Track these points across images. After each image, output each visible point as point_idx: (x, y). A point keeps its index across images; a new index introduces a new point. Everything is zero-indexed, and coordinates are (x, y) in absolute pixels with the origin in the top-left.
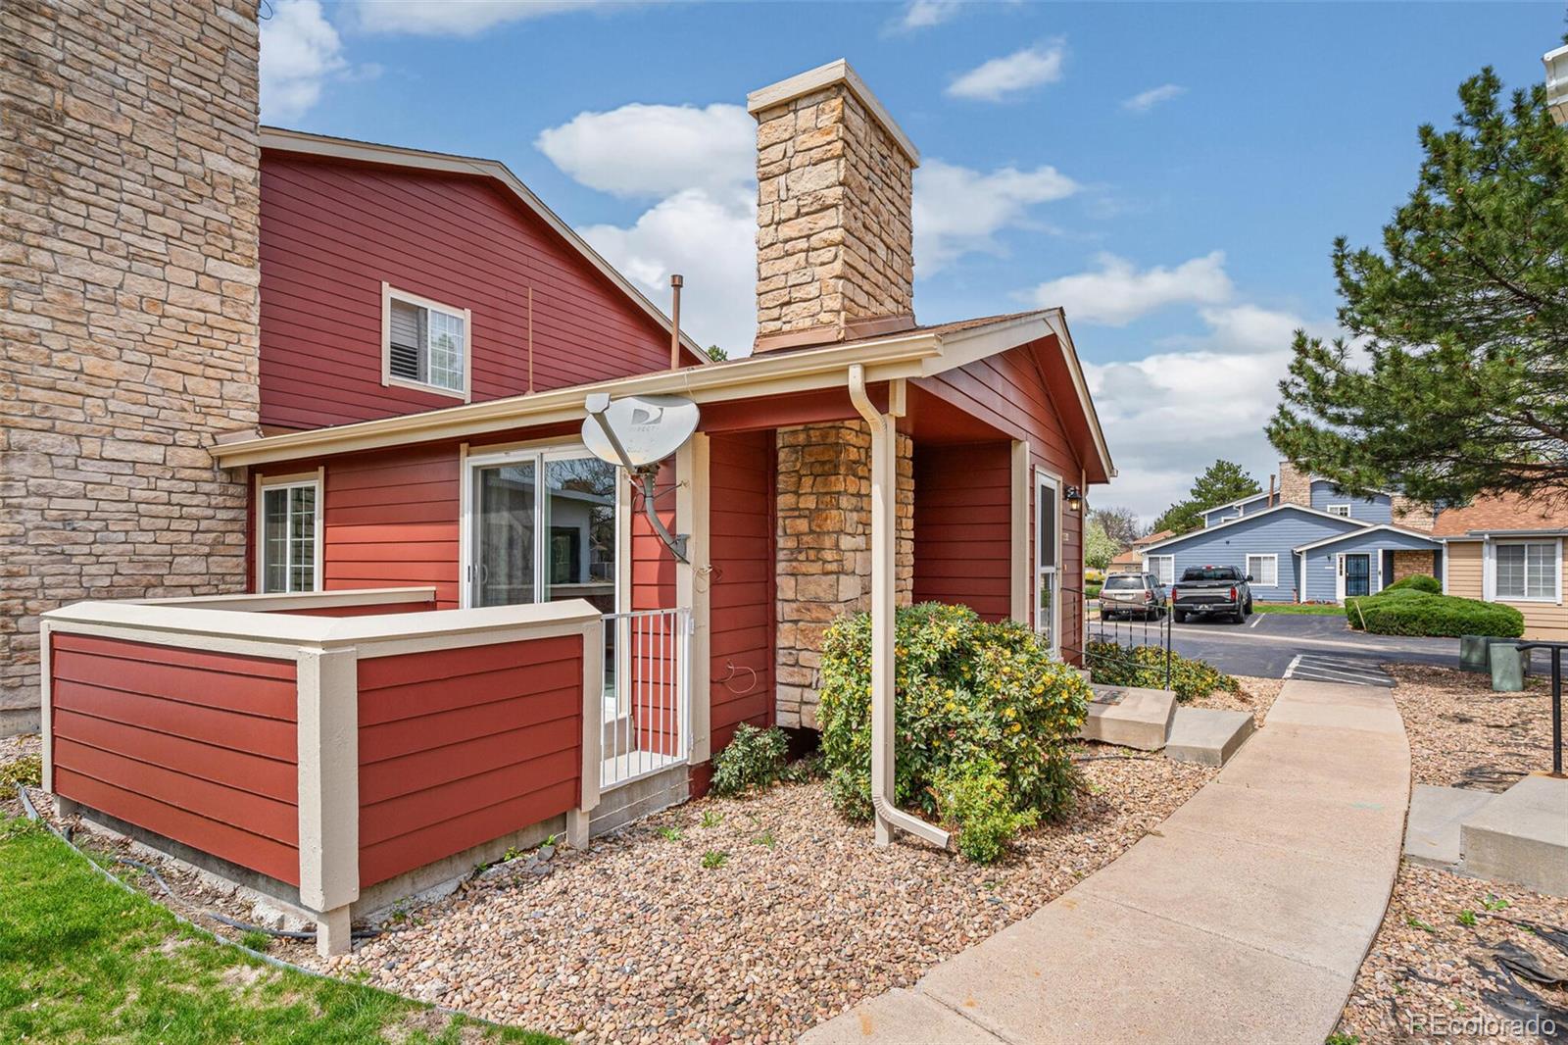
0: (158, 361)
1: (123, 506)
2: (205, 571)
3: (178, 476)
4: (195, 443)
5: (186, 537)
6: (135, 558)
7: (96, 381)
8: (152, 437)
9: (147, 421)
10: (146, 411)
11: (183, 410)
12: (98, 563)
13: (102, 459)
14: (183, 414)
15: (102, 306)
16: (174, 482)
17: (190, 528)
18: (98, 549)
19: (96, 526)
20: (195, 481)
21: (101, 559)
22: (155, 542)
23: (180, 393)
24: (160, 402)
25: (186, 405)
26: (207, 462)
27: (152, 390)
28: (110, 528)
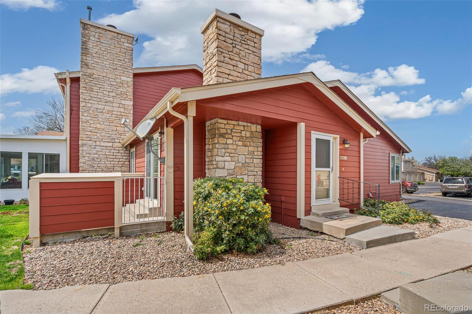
0: (111, 124)
1: (104, 156)
2: (121, 170)
3: (115, 149)
4: (119, 142)
5: (117, 163)
6: (106, 167)
7: (99, 129)
8: (110, 141)
9: (109, 137)
10: (109, 135)
11: (116, 134)
12: (99, 168)
13: (100, 146)
14: (116, 135)
15: (100, 113)
16: (114, 150)
17: (117, 161)
18: (99, 165)
19: (99, 160)
20: (119, 150)
21: (100, 167)
22: (110, 164)
23: (116, 131)
24: (111, 133)
25: (117, 133)
26: (121, 146)
27: (110, 131)
28: (102, 161)
